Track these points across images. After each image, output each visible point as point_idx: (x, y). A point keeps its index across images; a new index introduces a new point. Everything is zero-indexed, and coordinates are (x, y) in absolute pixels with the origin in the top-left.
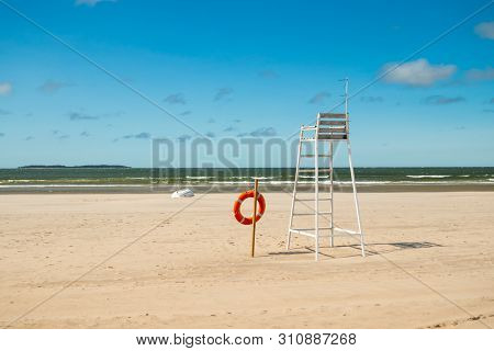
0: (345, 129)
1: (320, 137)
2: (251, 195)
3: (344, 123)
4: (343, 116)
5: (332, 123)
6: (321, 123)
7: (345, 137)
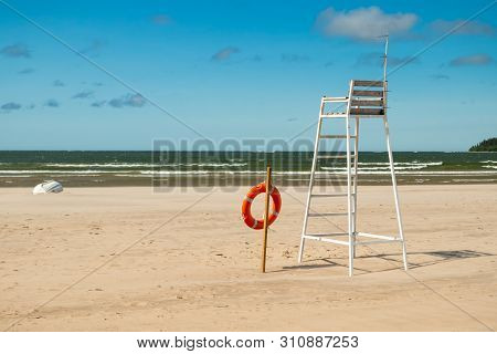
0: (381, 103)
1: (352, 112)
2: (263, 190)
3: (380, 94)
4: (379, 84)
5: (366, 94)
6: (354, 93)
7: (381, 113)
